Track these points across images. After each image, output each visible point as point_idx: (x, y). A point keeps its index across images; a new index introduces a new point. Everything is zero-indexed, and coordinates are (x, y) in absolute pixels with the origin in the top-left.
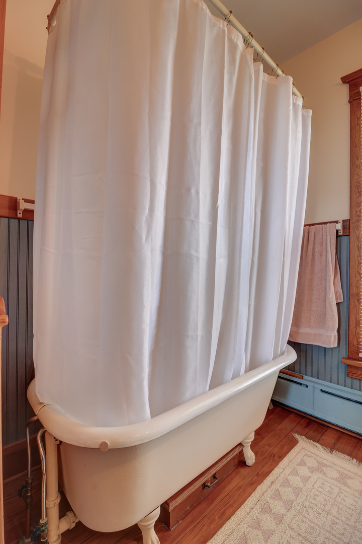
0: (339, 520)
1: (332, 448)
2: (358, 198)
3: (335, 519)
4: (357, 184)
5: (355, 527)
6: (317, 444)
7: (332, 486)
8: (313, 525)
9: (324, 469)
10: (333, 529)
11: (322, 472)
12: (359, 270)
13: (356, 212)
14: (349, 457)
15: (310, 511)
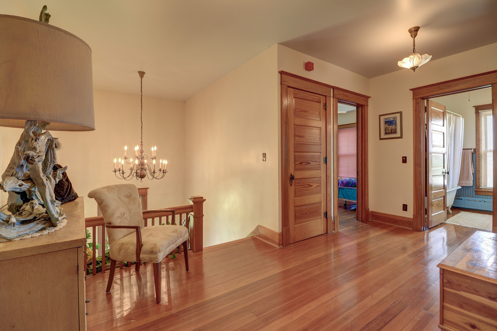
2: (478, 143)
4: (478, 138)
12: (479, 163)
13: (478, 146)
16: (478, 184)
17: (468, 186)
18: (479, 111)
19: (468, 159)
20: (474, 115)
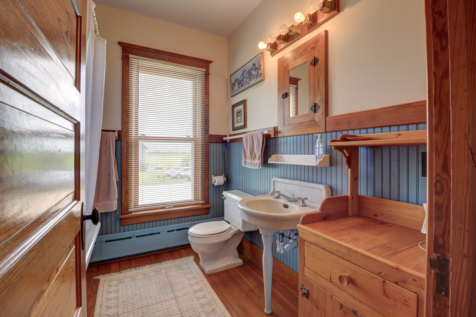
0: (141, 293)
1: (119, 270)
2: (126, 119)
3: (140, 295)
4: (126, 110)
5: (149, 291)
6: (110, 274)
7: (131, 285)
8: (133, 304)
9: (122, 281)
10: (141, 298)
11: (122, 283)
12: (127, 161)
13: (126, 127)
14: (130, 269)
15: (128, 300)
16: (126, 204)
17: (107, 212)
18: (130, 56)
19: (108, 152)
20: (120, 62)
